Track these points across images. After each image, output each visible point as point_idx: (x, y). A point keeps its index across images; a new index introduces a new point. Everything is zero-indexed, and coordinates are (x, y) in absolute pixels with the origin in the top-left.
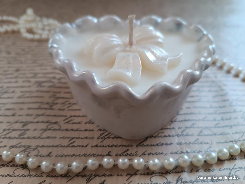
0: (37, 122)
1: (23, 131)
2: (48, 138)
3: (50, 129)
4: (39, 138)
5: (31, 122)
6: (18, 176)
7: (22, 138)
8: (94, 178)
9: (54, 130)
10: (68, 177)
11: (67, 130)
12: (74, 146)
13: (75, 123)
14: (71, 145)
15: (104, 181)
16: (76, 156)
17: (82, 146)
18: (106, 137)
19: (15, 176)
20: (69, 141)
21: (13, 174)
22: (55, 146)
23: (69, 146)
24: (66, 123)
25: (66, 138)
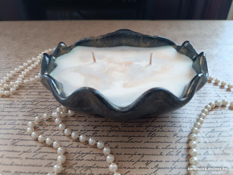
0: (103, 126)
1: (95, 132)
2: (113, 136)
3: (113, 131)
4: (107, 136)
5: (99, 126)
6: (99, 160)
7: (95, 136)
8: (150, 163)
9: (116, 131)
10: (133, 161)
11: (125, 131)
12: (132, 142)
13: (129, 127)
14: (130, 141)
15: (158, 165)
16: (135, 148)
17: (138, 142)
18: (153, 136)
19: (96, 161)
20: (128, 138)
21: (95, 159)
22: (119, 142)
23: (129, 142)
24: (123, 127)
25: (125, 136)
